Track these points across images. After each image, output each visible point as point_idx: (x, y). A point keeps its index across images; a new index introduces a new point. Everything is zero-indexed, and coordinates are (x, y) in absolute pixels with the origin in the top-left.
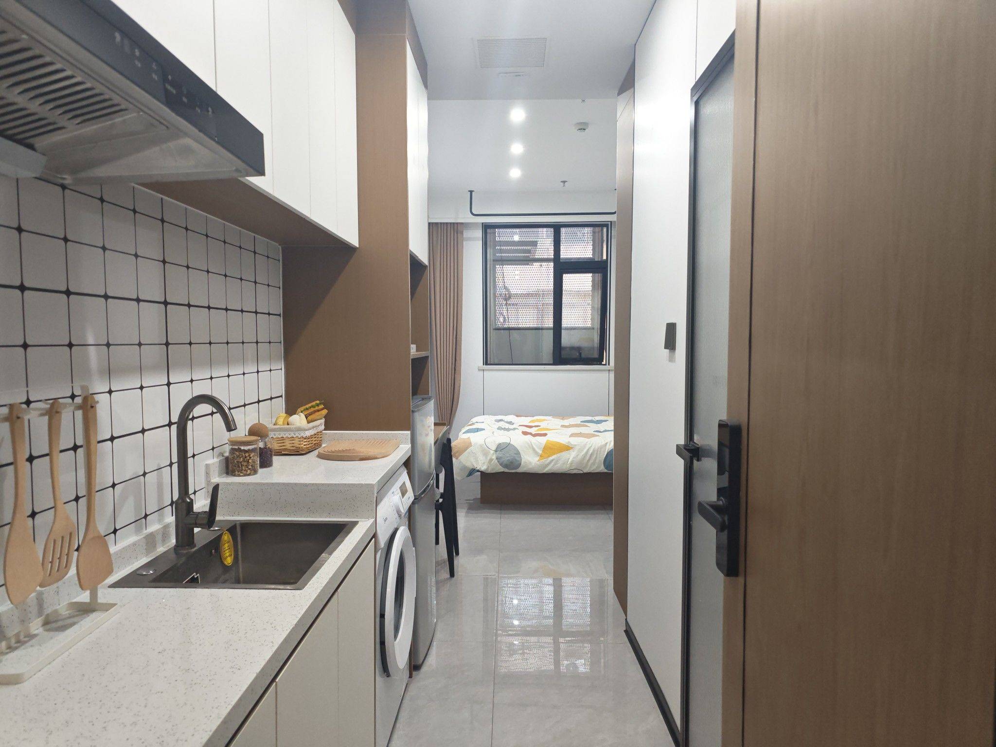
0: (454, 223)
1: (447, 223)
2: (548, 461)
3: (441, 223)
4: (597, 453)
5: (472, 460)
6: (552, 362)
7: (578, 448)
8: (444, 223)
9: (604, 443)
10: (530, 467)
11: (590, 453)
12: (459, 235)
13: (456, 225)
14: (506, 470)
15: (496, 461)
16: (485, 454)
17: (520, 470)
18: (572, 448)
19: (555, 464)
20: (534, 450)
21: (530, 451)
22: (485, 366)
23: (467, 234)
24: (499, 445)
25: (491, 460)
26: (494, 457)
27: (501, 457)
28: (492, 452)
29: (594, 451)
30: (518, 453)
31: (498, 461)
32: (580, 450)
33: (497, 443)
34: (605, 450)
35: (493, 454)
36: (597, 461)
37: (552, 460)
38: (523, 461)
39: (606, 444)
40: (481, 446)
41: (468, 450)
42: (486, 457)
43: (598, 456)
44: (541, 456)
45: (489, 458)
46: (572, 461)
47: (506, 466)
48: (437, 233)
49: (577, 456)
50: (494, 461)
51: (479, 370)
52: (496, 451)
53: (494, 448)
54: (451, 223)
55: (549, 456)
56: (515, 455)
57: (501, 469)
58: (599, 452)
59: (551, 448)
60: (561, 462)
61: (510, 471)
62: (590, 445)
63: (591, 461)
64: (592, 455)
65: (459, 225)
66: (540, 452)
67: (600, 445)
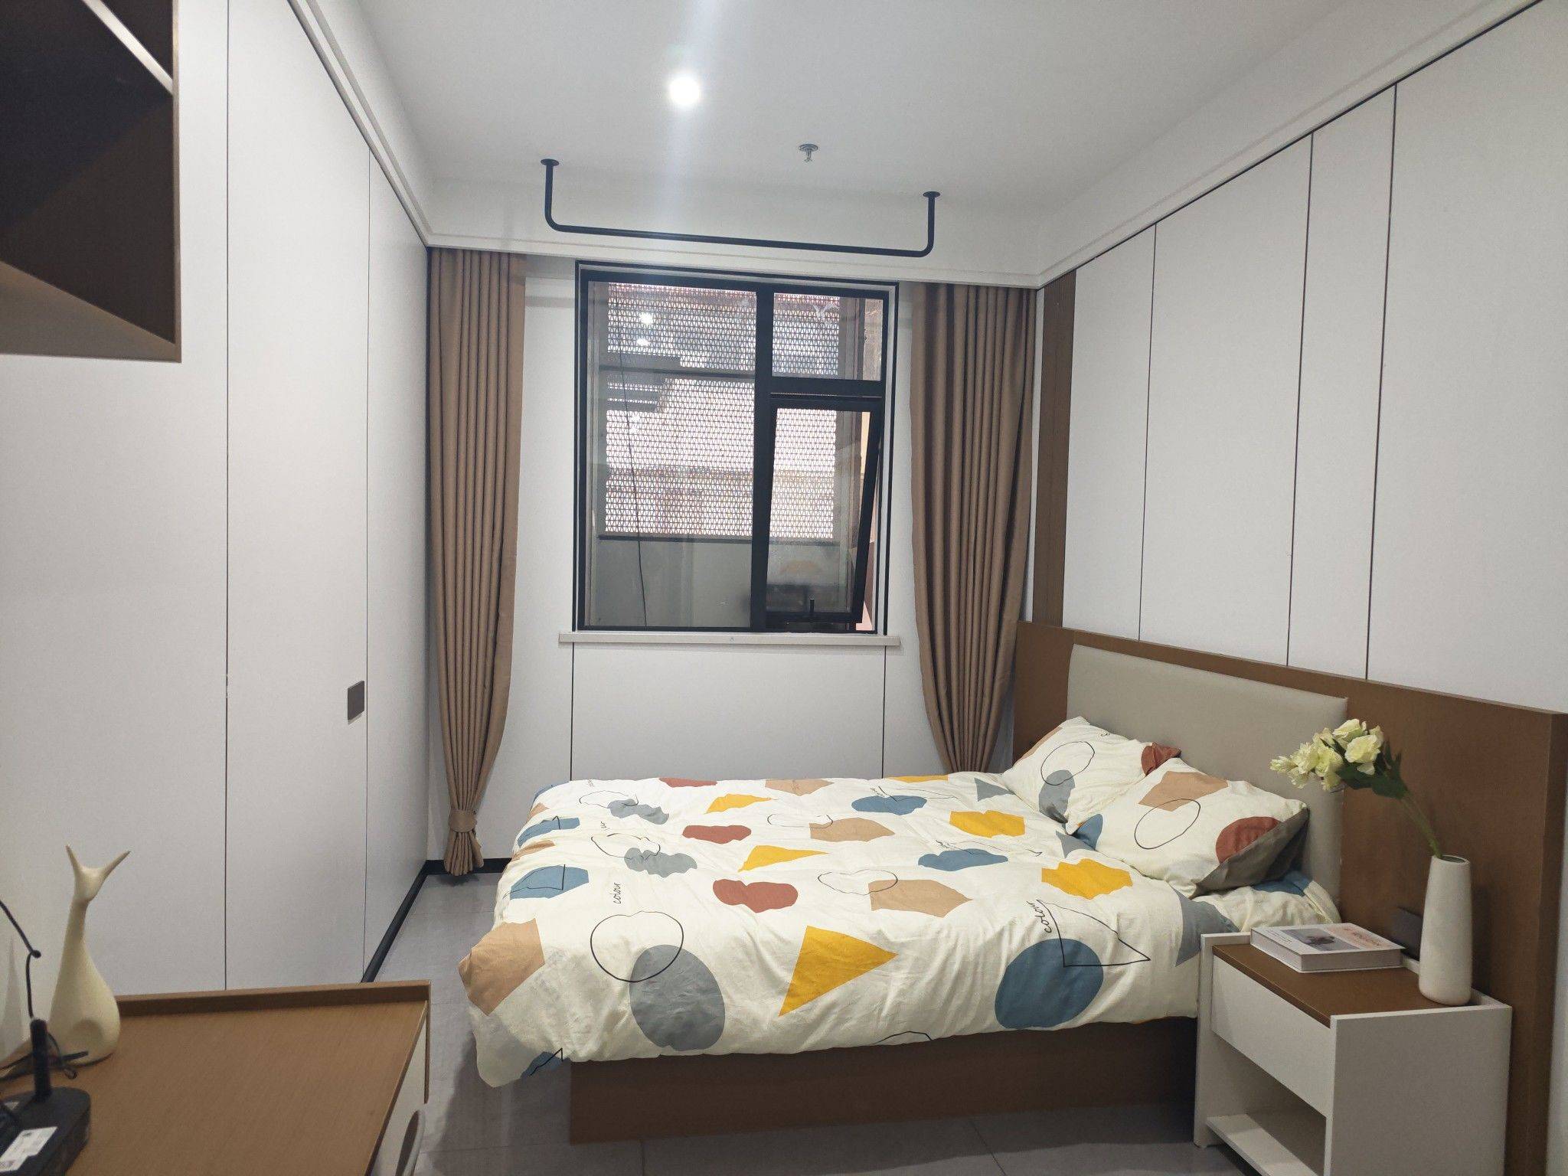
0: (500, 254)
1: (480, 253)
2: (816, 1011)
3: (464, 251)
4: (975, 973)
5: (546, 1020)
6: (747, 625)
7: (910, 954)
8: (472, 251)
9: (991, 934)
10: (756, 1036)
11: (954, 974)
12: (514, 286)
13: (505, 260)
14: (670, 1051)
15: (634, 1021)
16: (594, 995)
17: (718, 1049)
18: (892, 955)
19: (841, 1020)
20: (766, 970)
21: (751, 973)
22: (577, 632)
23: (534, 288)
24: (644, 959)
25: (615, 1017)
26: (625, 1007)
27: (651, 1006)
28: (618, 986)
29: (964, 963)
30: (711, 988)
31: (639, 1024)
32: (920, 966)
33: (636, 948)
34: (1000, 958)
35: (622, 994)
36: (977, 999)
37: (829, 1008)
38: (730, 1014)
39: (1001, 934)
40: (578, 961)
41: (530, 981)
42: (597, 1010)
43: (979, 982)
44: (791, 993)
45: (605, 1012)
46: (897, 1006)
47: (670, 1039)
48: (454, 277)
49: (912, 985)
50: (628, 1022)
51: (560, 643)
52: (631, 981)
53: (625, 972)
54: (491, 253)
55: (819, 994)
56: (700, 997)
57: (649, 1049)
58: (979, 970)
59: (823, 962)
60: (858, 1013)
61: (683, 1054)
62: (951, 943)
63: (956, 1002)
64: (959, 977)
65: (513, 260)
66: (787, 977)
67: (980, 942)
